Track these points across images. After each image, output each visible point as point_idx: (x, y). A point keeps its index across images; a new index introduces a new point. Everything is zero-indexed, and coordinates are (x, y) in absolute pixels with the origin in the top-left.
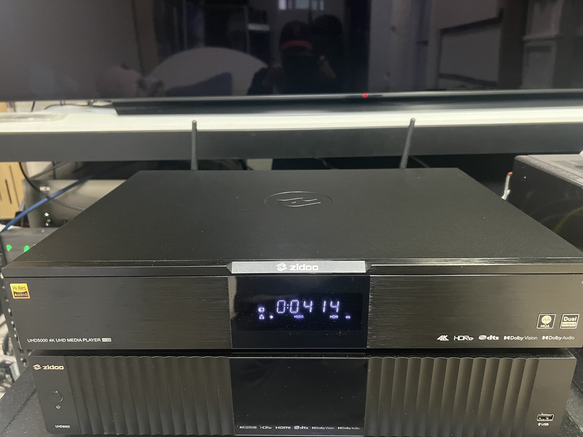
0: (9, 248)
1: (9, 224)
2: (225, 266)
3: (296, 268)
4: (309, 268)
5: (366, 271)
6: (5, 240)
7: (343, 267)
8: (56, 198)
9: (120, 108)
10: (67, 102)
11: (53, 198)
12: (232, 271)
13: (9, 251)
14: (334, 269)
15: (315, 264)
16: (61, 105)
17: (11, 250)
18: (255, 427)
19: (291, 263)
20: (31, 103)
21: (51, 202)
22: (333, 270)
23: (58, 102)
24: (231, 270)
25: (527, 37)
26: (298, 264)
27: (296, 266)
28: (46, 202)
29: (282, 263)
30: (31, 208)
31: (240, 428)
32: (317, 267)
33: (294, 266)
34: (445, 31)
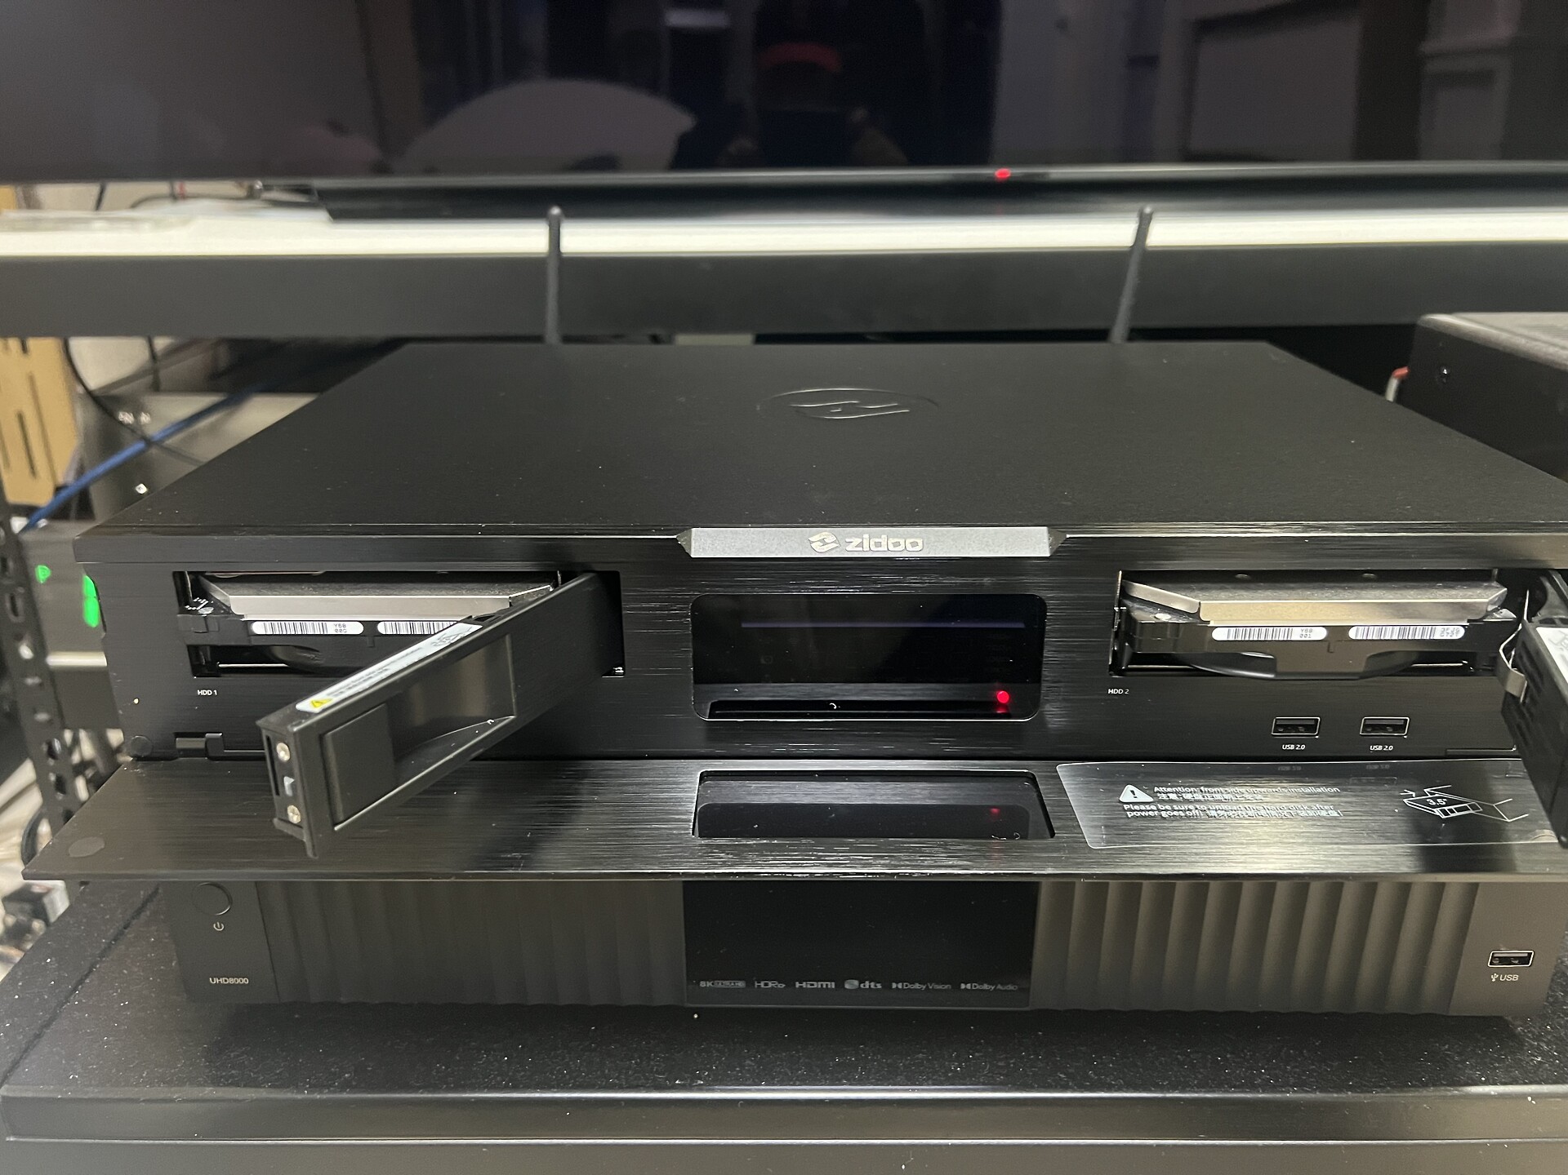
0: (42, 573)
1: (36, 516)
2: (675, 537)
3: (861, 545)
4: (897, 544)
5: (1051, 552)
6: (32, 553)
7: (988, 542)
8: (169, 442)
9: (339, 205)
10: (191, 187)
11: (162, 440)
12: (693, 550)
13: (42, 582)
14: (963, 548)
15: (912, 536)
16: (175, 197)
17: (49, 580)
18: (741, 984)
19: (849, 533)
20: (93, 189)
21: (154, 451)
22: (962, 550)
23: (162, 187)
24: (690, 549)
25: (1429, 46)
26: (866, 536)
27: (861, 540)
28: (141, 452)
29: (824, 533)
30: (101, 469)
31: (701, 985)
32: (920, 541)
33: (857, 541)
34: (1207, 27)
